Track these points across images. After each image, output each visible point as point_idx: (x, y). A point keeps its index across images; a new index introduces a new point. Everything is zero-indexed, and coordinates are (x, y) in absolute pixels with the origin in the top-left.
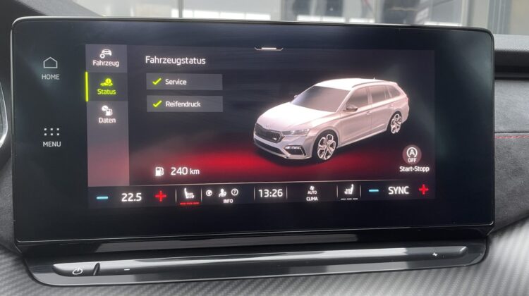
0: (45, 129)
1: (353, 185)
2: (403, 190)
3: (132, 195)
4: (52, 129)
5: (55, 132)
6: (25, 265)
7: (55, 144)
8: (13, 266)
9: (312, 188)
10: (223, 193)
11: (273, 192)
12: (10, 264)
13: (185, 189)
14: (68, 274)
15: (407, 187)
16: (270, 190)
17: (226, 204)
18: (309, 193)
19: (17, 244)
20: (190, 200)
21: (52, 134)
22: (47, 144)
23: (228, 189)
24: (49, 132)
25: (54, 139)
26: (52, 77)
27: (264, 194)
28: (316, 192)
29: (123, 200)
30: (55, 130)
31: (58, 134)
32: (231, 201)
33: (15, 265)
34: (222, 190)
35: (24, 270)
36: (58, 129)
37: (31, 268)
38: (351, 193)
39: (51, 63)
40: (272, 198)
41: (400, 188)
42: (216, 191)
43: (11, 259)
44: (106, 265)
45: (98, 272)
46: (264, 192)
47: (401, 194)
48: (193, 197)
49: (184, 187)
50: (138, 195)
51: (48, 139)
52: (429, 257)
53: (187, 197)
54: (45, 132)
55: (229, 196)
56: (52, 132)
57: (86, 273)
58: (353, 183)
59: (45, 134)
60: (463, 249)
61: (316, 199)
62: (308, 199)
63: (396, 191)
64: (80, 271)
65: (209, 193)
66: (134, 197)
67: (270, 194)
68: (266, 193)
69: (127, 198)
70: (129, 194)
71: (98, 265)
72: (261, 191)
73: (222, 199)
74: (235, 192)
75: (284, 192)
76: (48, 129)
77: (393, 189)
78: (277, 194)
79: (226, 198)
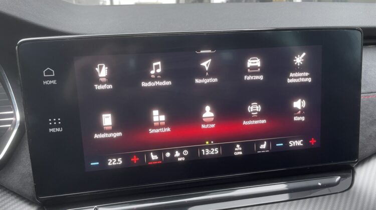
0: (50, 120)
1: (265, 142)
2: (299, 143)
3: (115, 160)
4: (55, 120)
5: (57, 121)
7: (58, 130)
9: (238, 146)
10: (177, 154)
11: (211, 151)
13: (152, 153)
15: (302, 141)
16: (210, 149)
17: (180, 161)
18: (236, 149)
19: (38, 199)
20: (155, 160)
21: (55, 123)
22: (52, 130)
23: (181, 151)
24: (53, 122)
25: (57, 126)
26: (51, 82)
27: (205, 153)
28: (241, 149)
29: (109, 164)
31: (60, 123)
32: (183, 159)
34: (177, 152)
36: (59, 119)
38: (264, 147)
40: (211, 155)
41: (297, 141)
42: (173, 153)
46: (205, 151)
47: (298, 146)
48: (157, 158)
49: (150, 152)
50: (120, 160)
51: (52, 126)
52: (317, 188)
53: (153, 159)
54: (50, 122)
55: (182, 156)
58: (266, 141)
59: (51, 124)
60: (339, 178)
61: (241, 153)
62: (236, 154)
63: (294, 144)
65: (168, 155)
66: (117, 161)
67: (209, 152)
68: (207, 152)
69: (112, 163)
70: (113, 160)
71: (96, 208)
72: (203, 150)
73: (177, 158)
74: (186, 153)
75: (219, 150)
76: (52, 120)
77: (292, 143)
78: (214, 152)
79: (180, 157)
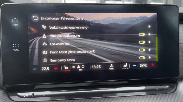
0: (14, 44)
2: (145, 65)
4: (16, 44)
5: (17, 45)
6: (7, 93)
7: (17, 50)
8: (3, 94)
9: (111, 65)
10: (79, 67)
11: (97, 66)
12: (2, 93)
13: (65, 66)
14: (23, 97)
15: (147, 64)
17: (80, 71)
18: (110, 66)
19: (4, 86)
20: (67, 70)
21: (16, 46)
22: (14, 50)
23: (81, 65)
24: (15, 45)
25: (17, 48)
26: (15, 25)
27: (94, 67)
28: (113, 66)
29: (42, 70)
30: (17, 44)
31: (18, 46)
32: (82, 70)
33: (4, 94)
35: (7, 96)
36: (18, 44)
37: (9, 95)
38: (126, 67)
39: (15, 20)
40: (97, 68)
42: (76, 66)
43: (2, 91)
44: (36, 93)
45: (34, 96)
46: (94, 66)
47: (145, 67)
48: (68, 68)
49: (64, 65)
50: (48, 68)
51: (15, 48)
52: (155, 90)
53: (66, 69)
54: (14, 45)
55: (81, 68)
56: (16, 45)
57: (29, 97)
58: (127, 63)
59: (14, 46)
60: (168, 86)
61: (113, 69)
62: (110, 69)
63: (143, 65)
64: (27, 96)
65: (74, 67)
66: (46, 69)
67: (96, 67)
69: (44, 69)
71: (33, 94)
73: (78, 69)
74: (83, 66)
75: (101, 66)
76: (15, 44)
77: (141, 65)
78: (99, 67)
79: (80, 69)
